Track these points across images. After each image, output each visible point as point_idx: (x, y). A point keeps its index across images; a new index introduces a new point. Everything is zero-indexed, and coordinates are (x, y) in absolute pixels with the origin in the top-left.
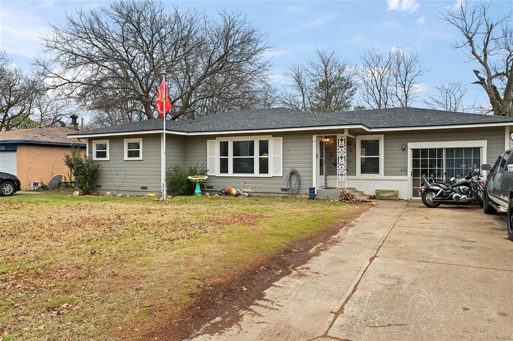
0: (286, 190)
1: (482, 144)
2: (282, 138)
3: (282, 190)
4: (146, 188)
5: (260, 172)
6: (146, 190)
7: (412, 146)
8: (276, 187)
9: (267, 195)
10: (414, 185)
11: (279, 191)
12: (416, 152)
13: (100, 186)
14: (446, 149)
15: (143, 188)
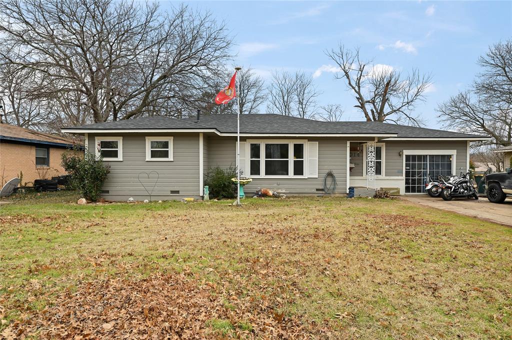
0: (322, 190)
1: (453, 152)
2: (317, 142)
3: (317, 190)
4: (178, 192)
5: (295, 174)
6: (178, 195)
7: (407, 152)
8: (311, 188)
9: (301, 195)
10: (406, 183)
11: (314, 191)
12: (408, 157)
13: (108, 191)
14: (430, 156)
15: (172, 192)
